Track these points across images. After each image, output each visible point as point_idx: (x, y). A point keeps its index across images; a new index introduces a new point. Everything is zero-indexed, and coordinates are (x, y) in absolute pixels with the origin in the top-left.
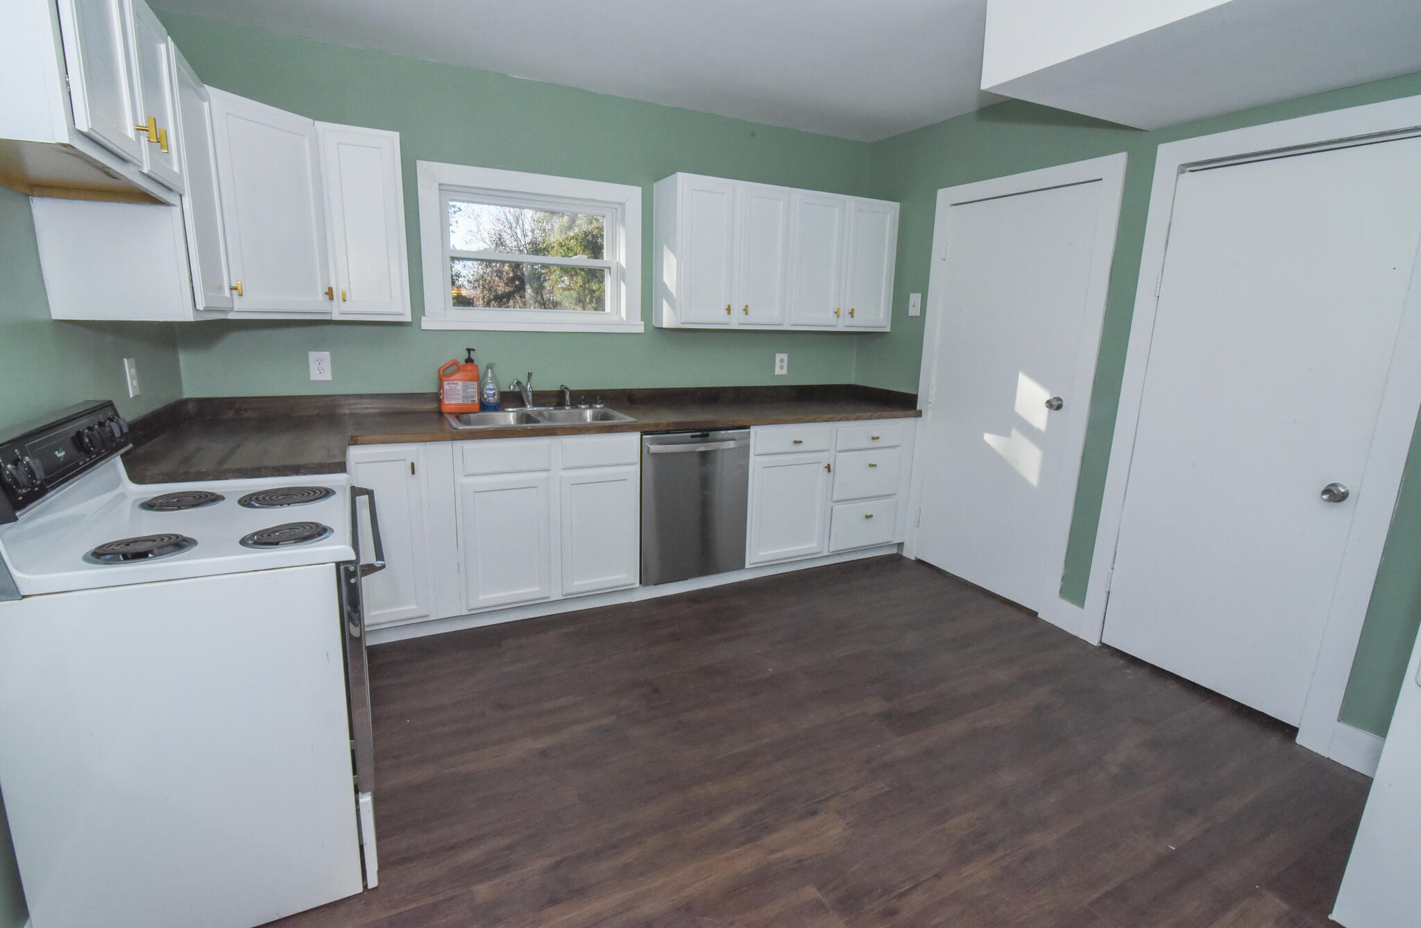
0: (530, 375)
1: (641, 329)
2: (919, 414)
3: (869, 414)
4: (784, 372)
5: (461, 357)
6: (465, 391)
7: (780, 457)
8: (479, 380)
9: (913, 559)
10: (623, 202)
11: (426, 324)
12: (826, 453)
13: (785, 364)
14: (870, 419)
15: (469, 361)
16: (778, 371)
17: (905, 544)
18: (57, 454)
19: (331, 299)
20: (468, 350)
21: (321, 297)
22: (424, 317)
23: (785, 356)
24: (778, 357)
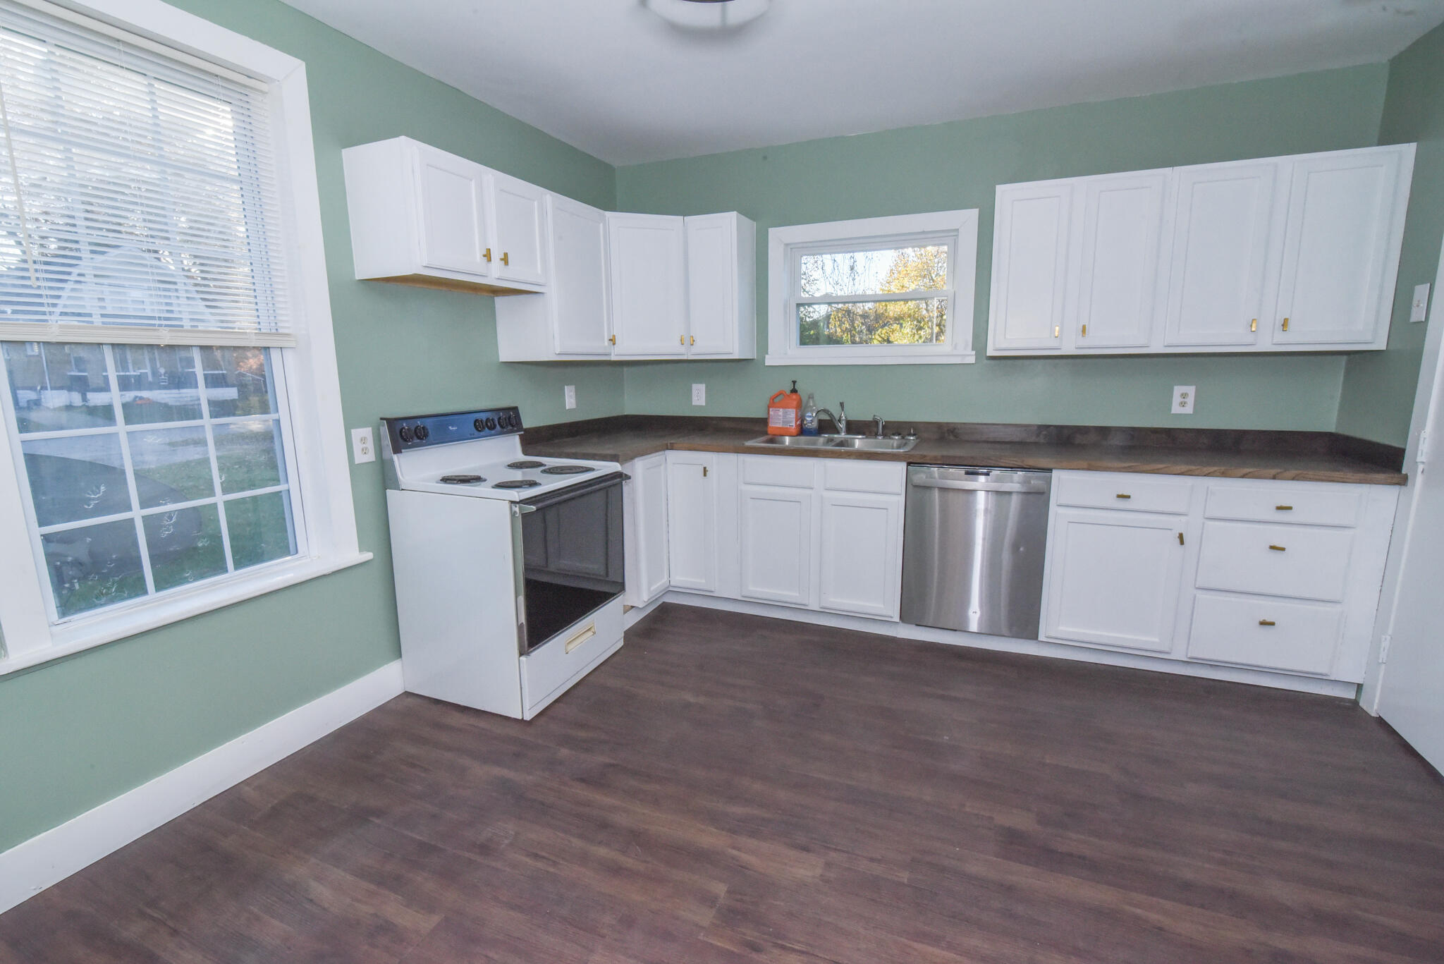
0: (842, 404)
1: (972, 360)
2: (1403, 481)
3: (1273, 472)
4: (1189, 409)
5: (787, 388)
6: (784, 416)
7: (1092, 512)
8: (800, 407)
9: (1373, 714)
10: (957, 228)
11: (769, 361)
12: (1183, 519)
13: (1191, 400)
14: (1274, 478)
15: (794, 391)
16: (1176, 409)
17: (1364, 687)
18: (450, 428)
19: (682, 344)
20: (794, 382)
21: (677, 342)
22: (767, 354)
23: (1191, 390)
24: (1178, 390)
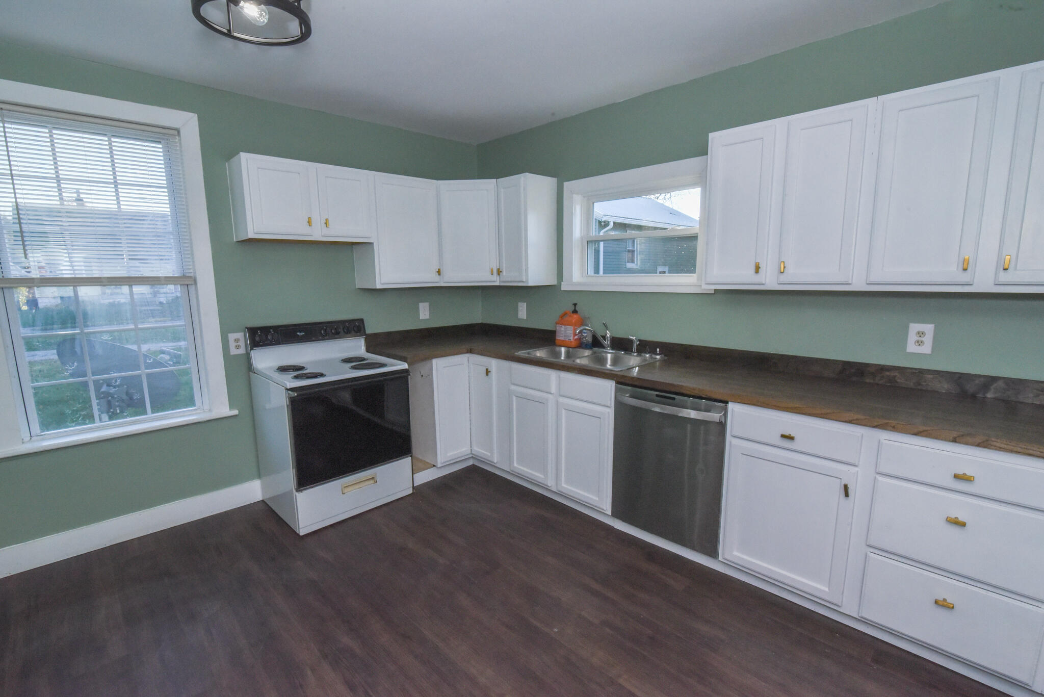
0: (605, 325)
4: (926, 349)
5: (572, 308)
6: (565, 332)
11: (564, 287)
12: (852, 469)
13: (928, 340)
15: (575, 312)
16: (912, 348)
18: (298, 333)
19: (492, 274)
20: (575, 305)
21: (489, 273)
22: (563, 281)
23: (929, 329)
24: (914, 328)
